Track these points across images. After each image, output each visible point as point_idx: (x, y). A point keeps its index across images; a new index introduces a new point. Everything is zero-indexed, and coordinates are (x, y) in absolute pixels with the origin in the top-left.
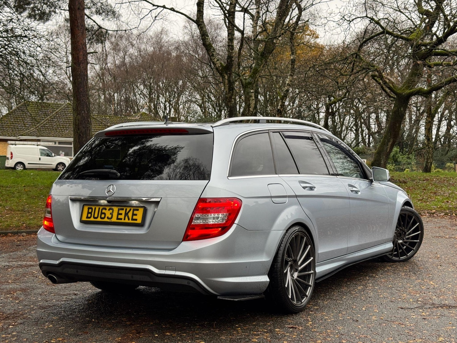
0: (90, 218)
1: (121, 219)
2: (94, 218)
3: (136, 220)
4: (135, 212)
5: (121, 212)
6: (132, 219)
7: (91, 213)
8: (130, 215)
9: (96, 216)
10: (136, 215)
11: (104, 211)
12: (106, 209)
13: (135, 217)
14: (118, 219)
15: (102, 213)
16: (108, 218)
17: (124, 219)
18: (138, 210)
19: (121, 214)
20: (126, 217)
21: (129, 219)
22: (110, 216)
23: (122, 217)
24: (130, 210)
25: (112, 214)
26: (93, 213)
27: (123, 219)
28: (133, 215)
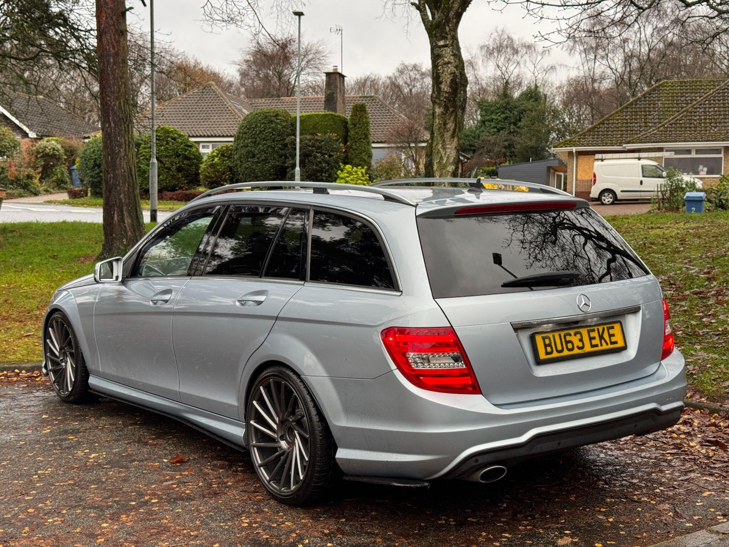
0: (551, 353)
1: (597, 346)
2: (559, 352)
3: (616, 343)
4: (611, 332)
5: (592, 334)
6: (612, 343)
7: (550, 345)
8: (606, 336)
9: (559, 348)
10: (613, 335)
11: (568, 338)
12: (570, 335)
13: (613, 339)
14: (592, 346)
15: (567, 342)
16: (579, 348)
17: (602, 345)
18: (613, 328)
19: (594, 338)
20: (603, 341)
21: (607, 344)
22: (580, 345)
23: (596, 341)
24: (604, 329)
25: (581, 340)
26: (553, 344)
27: (599, 345)
28: (611, 336)
